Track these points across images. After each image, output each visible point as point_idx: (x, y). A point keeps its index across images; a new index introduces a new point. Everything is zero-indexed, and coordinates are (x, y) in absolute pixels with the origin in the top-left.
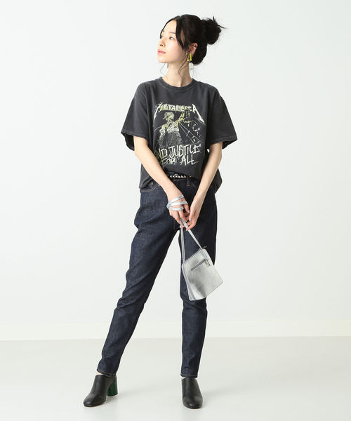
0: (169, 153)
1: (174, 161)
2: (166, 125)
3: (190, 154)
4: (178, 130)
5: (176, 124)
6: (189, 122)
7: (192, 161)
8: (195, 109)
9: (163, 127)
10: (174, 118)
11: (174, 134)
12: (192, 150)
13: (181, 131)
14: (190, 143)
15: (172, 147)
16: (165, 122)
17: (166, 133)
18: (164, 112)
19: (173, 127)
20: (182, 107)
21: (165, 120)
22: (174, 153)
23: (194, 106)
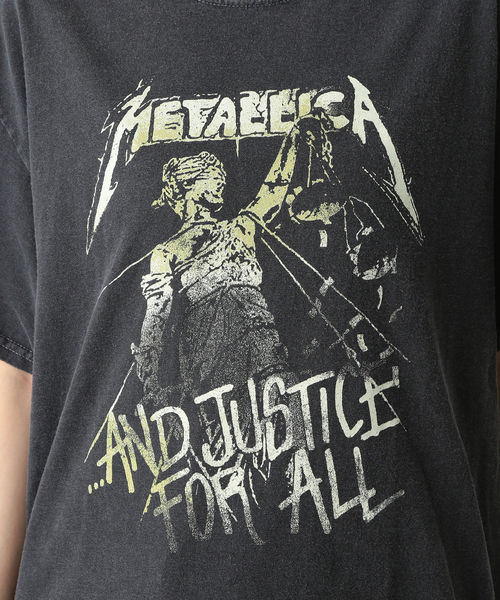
0: (198, 438)
1: (235, 487)
2: (179, 249)
3: (341, 446)
4: (256, 278)
5: (241, 233)
6: (325, 214)
7: (364, 496)
8: (366, 113)
9: (159, 262)
10: (229, 191)
11: (227, 300)
12: (356, 412)
13: (273, 284)
14: (337, 361)
15: (217, 393)
16: (168, 226)
17: (181, 300)
18: (160, 154)
19: (220, 256)
20: (281, 102)
21: (167, 210)
22: (231, 437)
23: (362, 93)
